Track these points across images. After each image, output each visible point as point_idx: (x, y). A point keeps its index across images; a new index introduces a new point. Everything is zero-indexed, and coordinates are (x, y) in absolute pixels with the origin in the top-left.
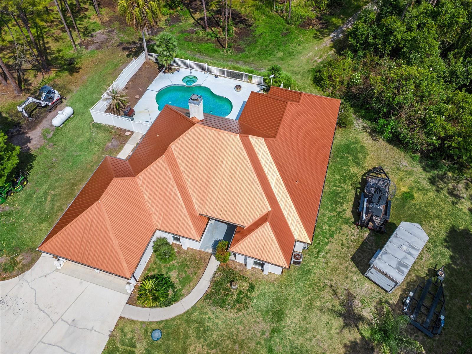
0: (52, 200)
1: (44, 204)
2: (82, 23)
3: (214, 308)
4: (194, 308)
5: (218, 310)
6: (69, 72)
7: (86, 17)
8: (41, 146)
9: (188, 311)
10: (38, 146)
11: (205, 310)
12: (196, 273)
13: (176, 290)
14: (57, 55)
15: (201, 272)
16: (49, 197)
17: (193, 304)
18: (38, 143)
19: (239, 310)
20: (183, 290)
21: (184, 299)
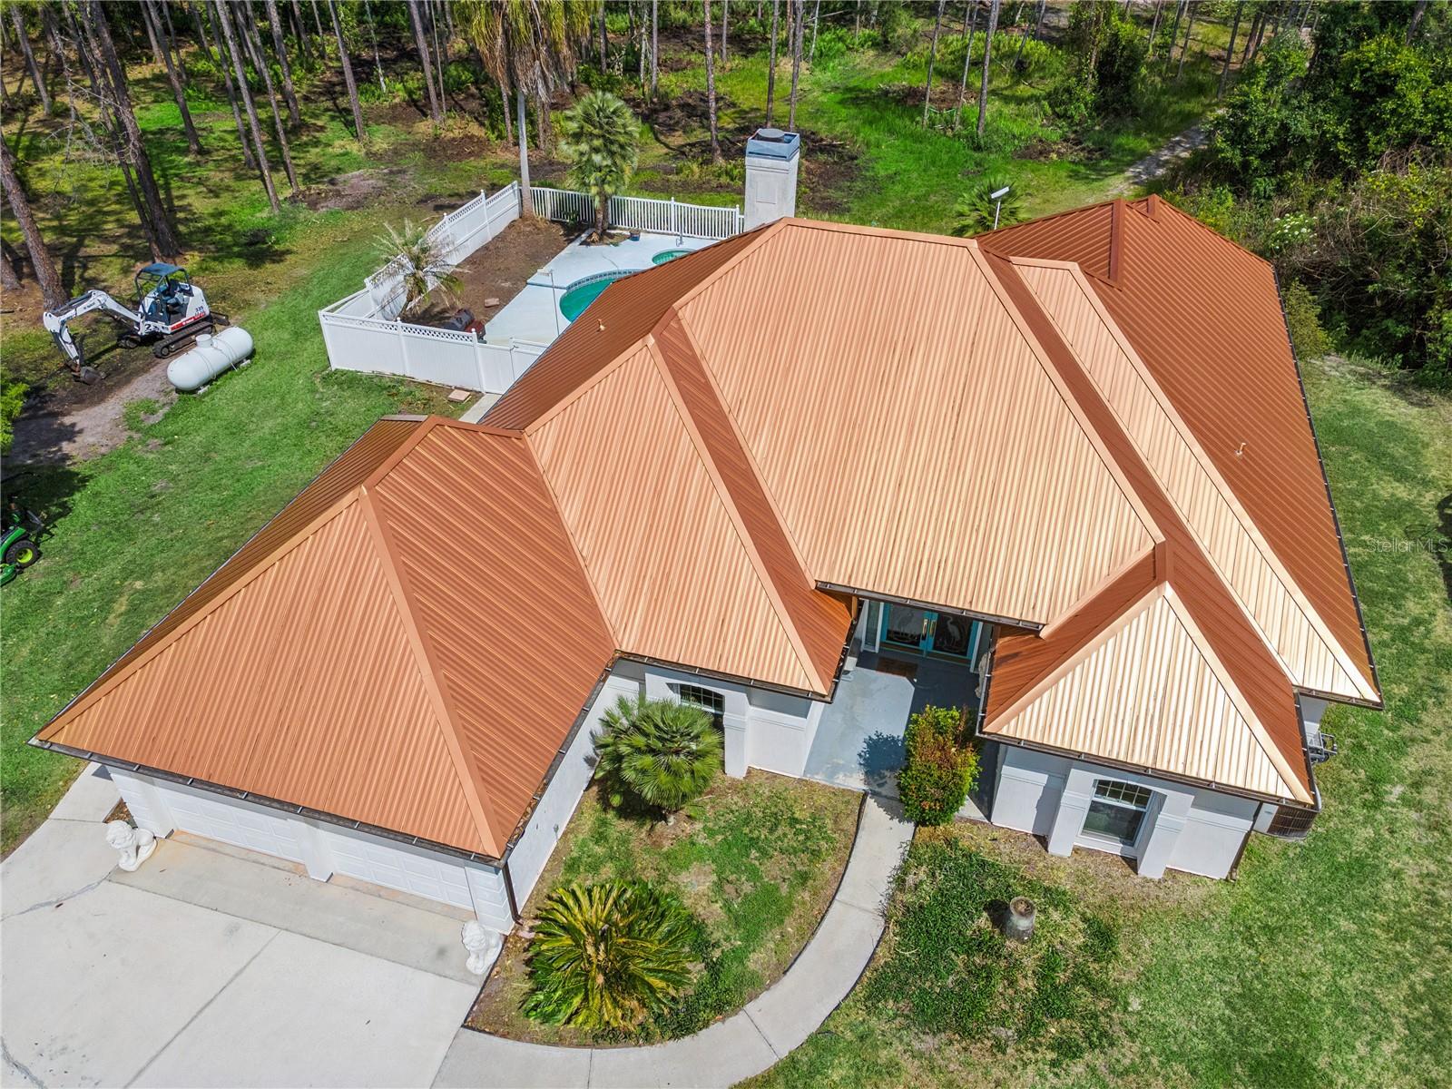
0: (134, 609)
1: (97, 627)
2: (302, 155)
3: (929, 1043)
4: (823, 1040)
5: (951, 1052)
6: (248, 259)
7: (316, 143)
8: (114, 447)
9: (792, 1061)
10: (103, 450)
11: (884, 1055)
12: (804, 878)
13: (716, 954)
14: (212, 221)
15: (829, 874)
16: (124, 600)
17: (814, 1025)
18: (104, 441)
19: (1066, 1049)
20: (753, 956)
21: (765, 998)
